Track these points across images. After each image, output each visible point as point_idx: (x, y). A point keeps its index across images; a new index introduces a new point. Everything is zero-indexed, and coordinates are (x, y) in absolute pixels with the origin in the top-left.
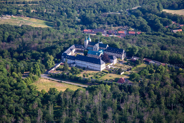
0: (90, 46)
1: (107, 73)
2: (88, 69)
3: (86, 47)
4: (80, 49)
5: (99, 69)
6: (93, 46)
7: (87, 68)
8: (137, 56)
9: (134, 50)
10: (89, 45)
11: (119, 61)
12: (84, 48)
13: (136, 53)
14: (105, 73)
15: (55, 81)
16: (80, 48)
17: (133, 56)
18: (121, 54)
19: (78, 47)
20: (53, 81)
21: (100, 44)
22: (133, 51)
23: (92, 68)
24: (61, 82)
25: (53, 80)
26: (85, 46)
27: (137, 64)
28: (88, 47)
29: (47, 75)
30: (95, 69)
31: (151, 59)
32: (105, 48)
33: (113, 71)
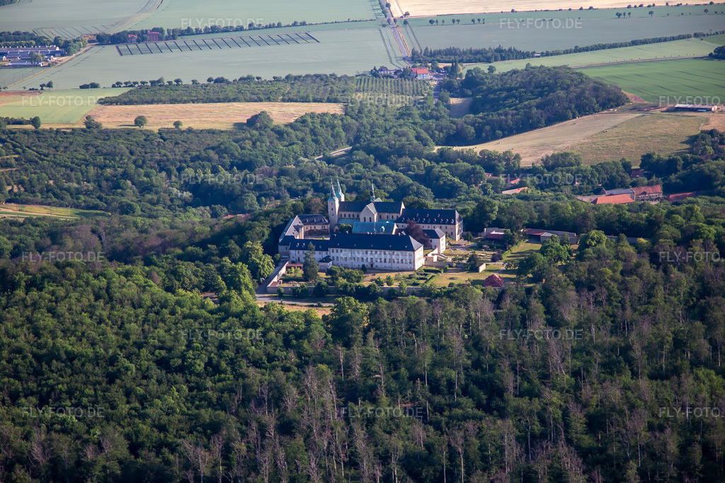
0: (347, 213)
1: (436, 272)
2: (376, 271)
3: (335, 219)
4: (319, 227)
5: (409, 266)
6: (356, 214)
7: (369, 269)
8: (498, 224)
9: (488, 209)
10: (343, 213)
11: (450, 245)
12: (329, 221)
13: (494, 216)
14: (433, 274)
15: (301, 306)
16: (316, 223)
17: (487, 225)
18: (449, 223)
19: (312, 223)
20: (294, 307)
21: (377, 205)
22: (486, 212)
23: (388, 265)
24: (320, 306)
25: (293, 305)
26: (331, 217)
27: (509, 243)
28: (340, 218)
29: (266, 295)
30: (395, 266)
31: (542, 226)
32: (395, 215)
33: (451, 266)
